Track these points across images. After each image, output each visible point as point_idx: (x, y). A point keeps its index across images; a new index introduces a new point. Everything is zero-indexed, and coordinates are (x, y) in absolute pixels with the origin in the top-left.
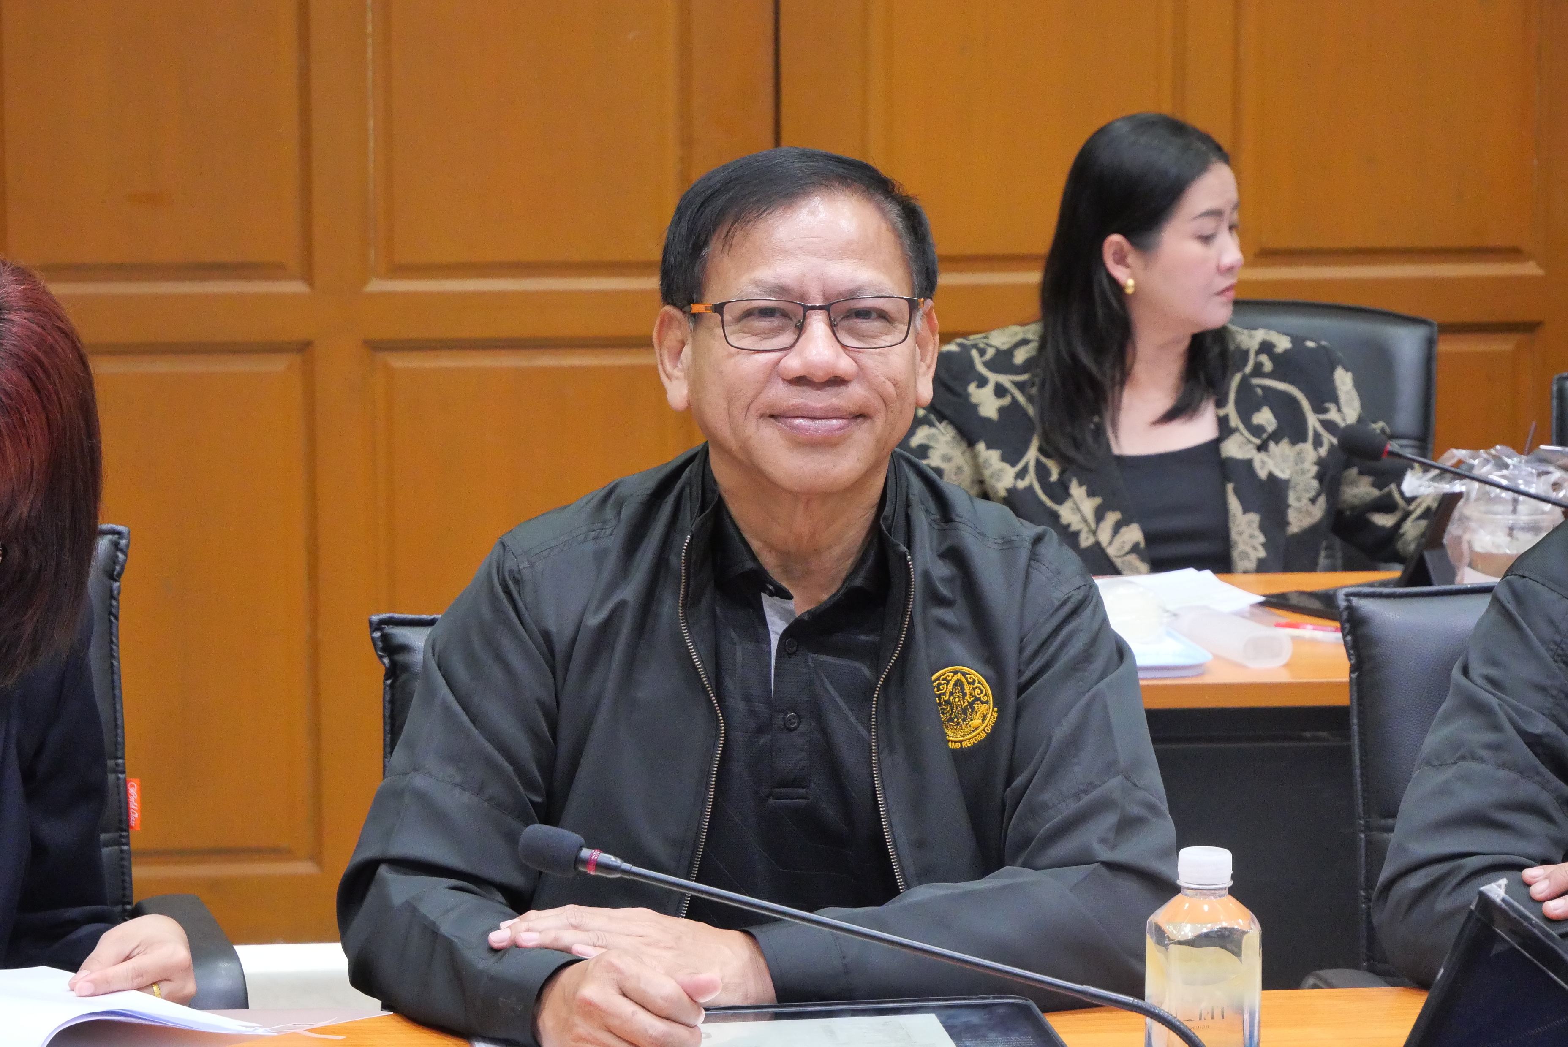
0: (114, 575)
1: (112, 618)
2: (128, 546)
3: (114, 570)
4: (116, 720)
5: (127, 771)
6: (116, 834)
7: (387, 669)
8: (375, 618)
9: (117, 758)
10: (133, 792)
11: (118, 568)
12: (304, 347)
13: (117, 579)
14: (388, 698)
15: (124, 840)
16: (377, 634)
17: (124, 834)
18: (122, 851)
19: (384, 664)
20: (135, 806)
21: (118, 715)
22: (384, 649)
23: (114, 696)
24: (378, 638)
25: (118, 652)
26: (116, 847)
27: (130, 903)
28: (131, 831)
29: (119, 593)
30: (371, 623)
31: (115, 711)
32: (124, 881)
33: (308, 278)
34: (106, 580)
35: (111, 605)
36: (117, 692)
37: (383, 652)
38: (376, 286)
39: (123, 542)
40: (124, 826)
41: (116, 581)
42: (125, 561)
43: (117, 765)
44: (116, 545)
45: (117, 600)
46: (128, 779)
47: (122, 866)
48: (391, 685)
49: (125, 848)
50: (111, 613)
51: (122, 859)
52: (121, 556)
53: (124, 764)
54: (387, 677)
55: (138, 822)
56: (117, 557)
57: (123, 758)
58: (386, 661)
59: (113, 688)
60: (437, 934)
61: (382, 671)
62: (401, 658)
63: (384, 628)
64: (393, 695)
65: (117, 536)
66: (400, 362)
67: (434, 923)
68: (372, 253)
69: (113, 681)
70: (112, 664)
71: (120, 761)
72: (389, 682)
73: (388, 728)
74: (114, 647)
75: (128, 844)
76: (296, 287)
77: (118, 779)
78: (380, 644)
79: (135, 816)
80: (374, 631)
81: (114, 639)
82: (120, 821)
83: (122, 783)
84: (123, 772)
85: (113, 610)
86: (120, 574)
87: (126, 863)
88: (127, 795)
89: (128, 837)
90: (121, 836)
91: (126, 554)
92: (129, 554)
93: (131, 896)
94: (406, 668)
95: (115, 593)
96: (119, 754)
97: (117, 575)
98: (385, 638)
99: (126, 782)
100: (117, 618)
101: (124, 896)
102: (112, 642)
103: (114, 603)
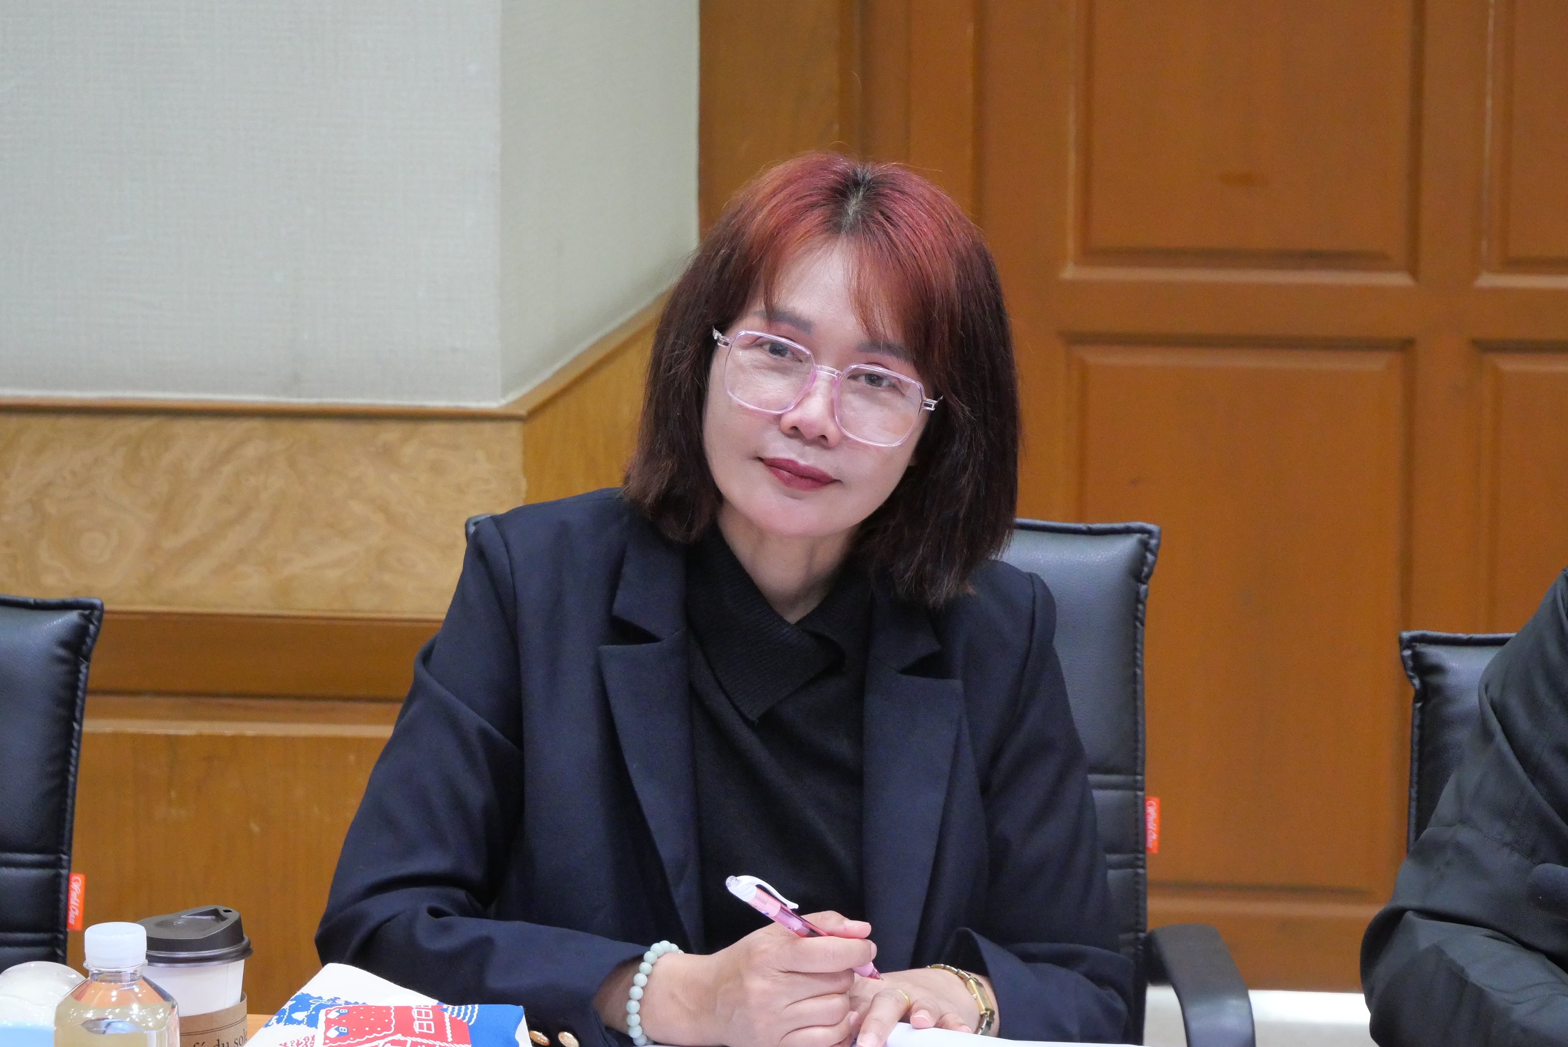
0: (1142, 577)
1: (1138, 624)
2: (1158, 546)
3: (1142, 571)
4: (1136, 733)
5: (1146, 789)
6: (1132, 856)
7: (1416, 691)
8: (1406, 635)
9: (1136, 774)
10: (1152, 812)
11: (1146, 569)
12: (1406, 345)
13: (1145, 581)
14: (1417, 722)
15: (1140, 863)
16: (1407, 653)
17: (1141, 856)
18: (1137, 874)
19: (1414, 685)
20: (1154, 827)
21: (1140, 728)
22: (1414, 669)
23: (1136, 708)
24: (1408, 657)
25: (1142, 660)
26: (1130, 870)
27: (1144, 931)
28: (1148, 853)
29: (1146, 596)
30: (1401, 640)
31: (1136, 723)
32: (1137, 907)
33: (1413, 271)
34: (1132, 581)
35: (1137, 610)
36: (1139, 703)
37: (1413, 672)
38: (1487, 280)
39: (1153, 542)
40: (1141, 848)
41: (1144, 583)
42: (1154, 562)
43: (1136, 781)
44: (1145, 545)
45: (1143, 603)
46: (1147, 797)
47: (1137, 891)
48: (1421, 709)
49: (1141, 871)
50: (1136, 618)
51: (1137, 883)
52: (1150, 557)
53: (1143, 781)
54: (1416, 700)
55: (1156, 844)
56: (1145, 557)
57: (1142, 774)
58: (1416, 682)
59: (1135, 699)
60: (1466, 981)
61: (1412, 693)
62: (1434, 679)
63: (1415, 646)
64: (1422, 720)
65: (1146, 536)
66: (1510, 365)
67: (1462, 970)
68: (1484, 244)
69: (1135, 692)
70: (1135, 674)
71: (1139, 778)
72: (1419, 705)
73: (1416, 755)
74: (1138, 655)
75: (1143, 867)
76: (1399, 280)
77: (1136, 796)
78: (1410, 663)
79: (1153, 837)
80: (1404, 649)
81: (1139, 646)
82: (1137, 843)
83: (1140, 802)
84: (1142, 789)
85: (1140, 615)
86: (1148, 576)
87: (1140, 888)
88: (1145, 814)
89: (1144, 860)
90: (1138, 859)
91: (1155, 554)
92: (1159, 555)
93: (1145, 925)
94: (1438, 690)
95: (1142, 596)
96: (1139, 770)
97: (1145, 577)
98: (1416, 656)
99: (1144, 801)
100: (1143, 624)
101: (1137, 923)
102: (1135, 649)
103: (1140, 607)
